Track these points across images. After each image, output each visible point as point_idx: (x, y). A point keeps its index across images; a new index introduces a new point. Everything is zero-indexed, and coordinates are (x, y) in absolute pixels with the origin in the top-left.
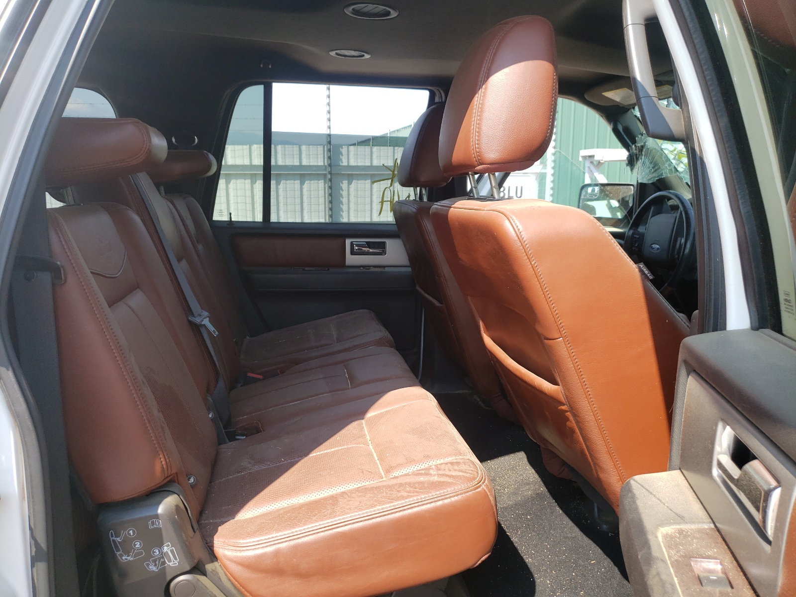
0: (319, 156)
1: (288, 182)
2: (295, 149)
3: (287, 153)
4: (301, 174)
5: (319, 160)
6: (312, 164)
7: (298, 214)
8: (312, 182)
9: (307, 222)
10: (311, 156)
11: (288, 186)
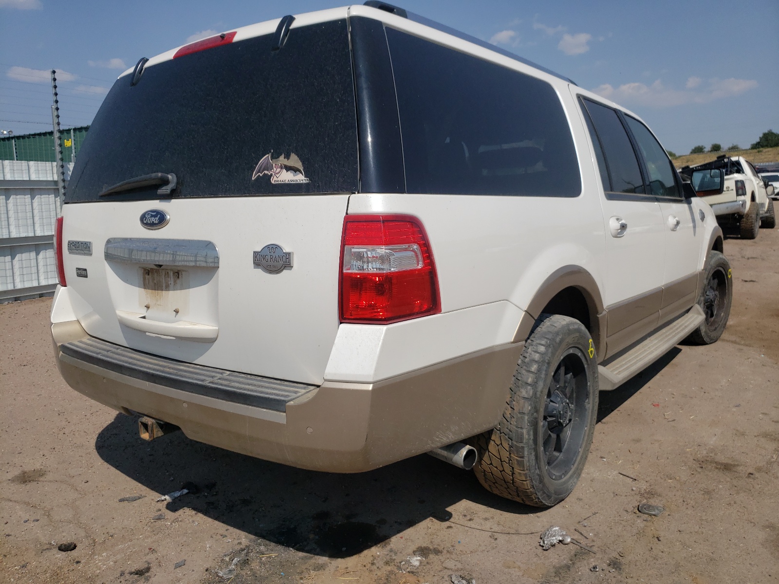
0: (48, 172)
1: (18, 197)
2: (23, 164)
3: (15, 168)
4: (31, 189)
5: (48, 176)
6: (41, 179)
7: (30, 229)
8: (43, 196)
9: (40, 235)
10: (40, 172)
11: (18, 200)
